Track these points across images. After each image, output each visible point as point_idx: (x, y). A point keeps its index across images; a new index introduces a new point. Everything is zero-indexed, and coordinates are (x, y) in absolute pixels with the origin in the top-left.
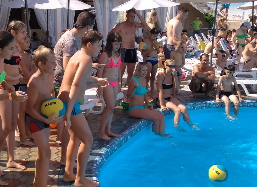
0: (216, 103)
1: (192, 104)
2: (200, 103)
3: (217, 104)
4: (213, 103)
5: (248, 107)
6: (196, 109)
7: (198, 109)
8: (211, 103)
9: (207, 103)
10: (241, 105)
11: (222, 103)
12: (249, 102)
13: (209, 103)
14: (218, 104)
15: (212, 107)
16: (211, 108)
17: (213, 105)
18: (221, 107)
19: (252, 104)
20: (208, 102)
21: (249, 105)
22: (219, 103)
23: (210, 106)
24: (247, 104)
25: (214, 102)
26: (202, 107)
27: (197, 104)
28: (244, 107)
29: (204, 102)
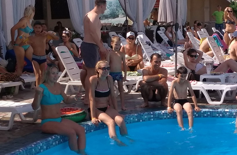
0: (167, 113)
1: (136, 115)
2: (146, 113)
3: (168, 115)
4: (163, 113)
5: (206, 117)
6: (141, 121)
7: (144, 121)
8: (160, 113)
9: (155, 114)
10: (197, 115)
11: (173, 113)
12: (206, 112)
13: (158, 114)
14: (170, 115)
15: (162, 119)
16: (160, 119)
17: (164, 115)
18: (173, 118)
19: (209, 113)
20: (157, 112)
21: (205, 115)
22: (170, 113)
23: (159, 117)
24: (204, 113)
25: (165, 112)
26: (149, 119)
27: (143, 115)
28: (200, 117)
29: (152, 113)
